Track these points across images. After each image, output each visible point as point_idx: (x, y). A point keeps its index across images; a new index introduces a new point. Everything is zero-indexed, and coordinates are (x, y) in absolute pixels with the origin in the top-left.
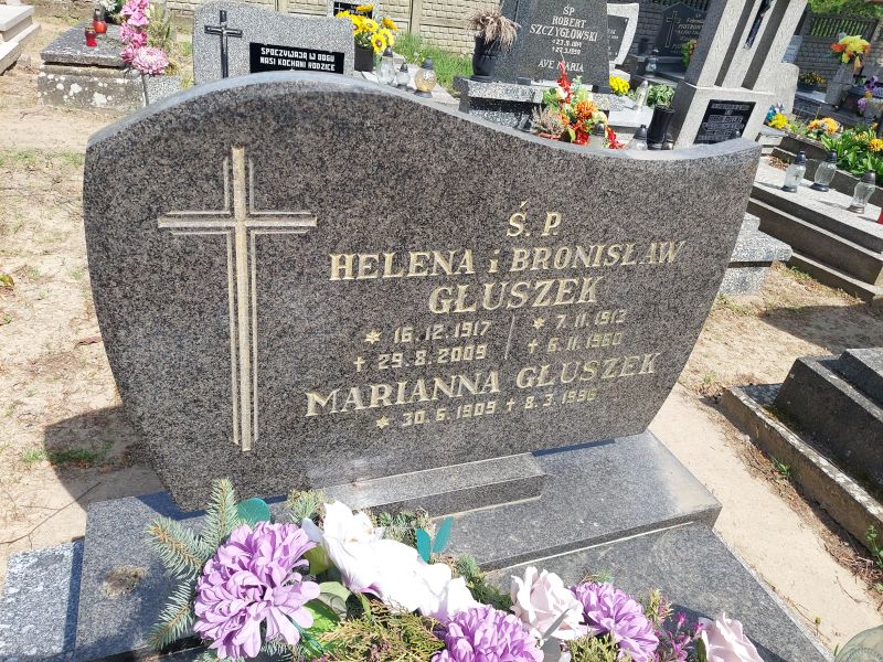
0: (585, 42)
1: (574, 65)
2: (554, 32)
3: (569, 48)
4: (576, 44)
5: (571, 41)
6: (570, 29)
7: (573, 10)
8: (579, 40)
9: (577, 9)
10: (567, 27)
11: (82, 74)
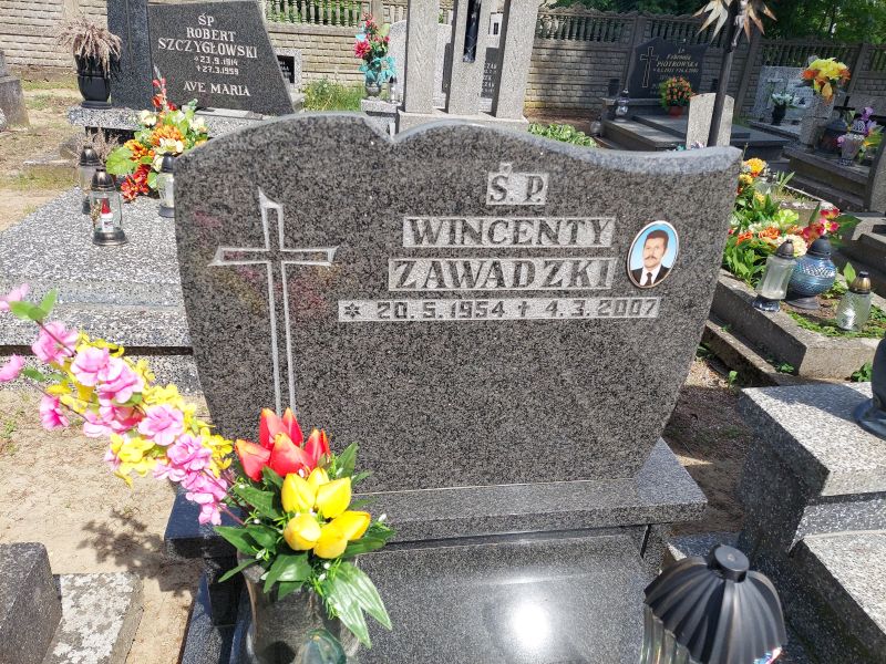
0: (242, 60)
1: (234, 88)
2: (192, 45)
3: (221, 66)
4: (228, 61)
5: (221, 58)
6: (216, 43)
7: (211, 20)
8: (231, 57)
9: (216, 18)
10: (210, 40)
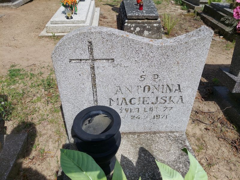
11: (141, 23)
